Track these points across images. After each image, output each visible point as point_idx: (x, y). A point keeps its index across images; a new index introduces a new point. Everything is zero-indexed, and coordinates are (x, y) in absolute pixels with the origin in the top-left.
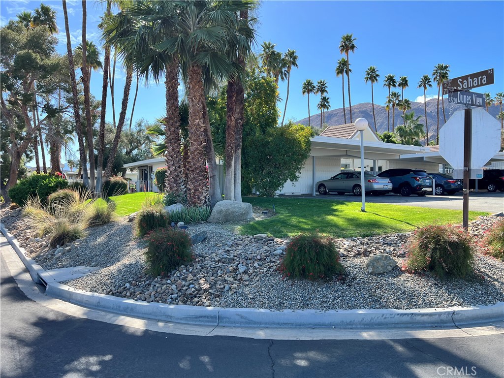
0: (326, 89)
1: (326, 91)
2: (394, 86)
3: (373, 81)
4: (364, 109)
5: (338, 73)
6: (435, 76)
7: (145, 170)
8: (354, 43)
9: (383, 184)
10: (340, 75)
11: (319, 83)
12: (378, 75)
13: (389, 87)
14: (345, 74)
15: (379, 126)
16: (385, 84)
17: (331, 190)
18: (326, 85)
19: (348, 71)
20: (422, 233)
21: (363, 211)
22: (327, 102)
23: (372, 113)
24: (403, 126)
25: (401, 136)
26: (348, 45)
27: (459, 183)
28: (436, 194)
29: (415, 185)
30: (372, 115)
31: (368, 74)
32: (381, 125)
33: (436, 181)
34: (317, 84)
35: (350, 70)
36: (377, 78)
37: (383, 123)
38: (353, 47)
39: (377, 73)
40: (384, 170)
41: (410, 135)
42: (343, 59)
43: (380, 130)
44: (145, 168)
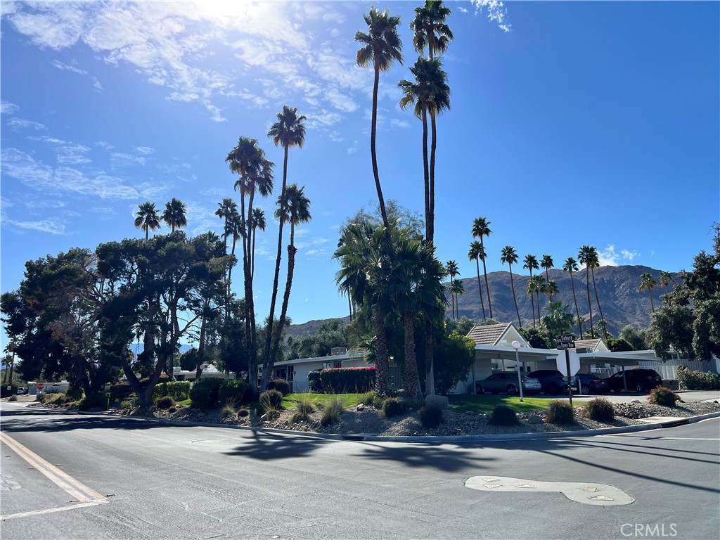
0: (457, 270)
1: (458, 272)
2: (537, 267)
3: (510, 262)
4: (498, 280)
5: (471, 258)
6: (581, 259)
7: (284, 370)
8: (489, 226)
9: (532, 384)
10: (475, 260)
11: (448, 263)
12: (516, 256)
13: (531, 269)
14: (479, 258)
15: (520, 303)
16: (525, 266)
17: (487, 390)
18: (457, 266)
19: (483, 256)
20: (551, 405)
21: (522, 401)
22: (460, 286)
23: (510, 285)
24: (550, 315)
25: (548, 327)
26: (481, 228)
27: (603, 383)
28: (583, 394)
29: (561, 385)
30: (509, 287)
31: (505, 254)
32: (523, 302)
33: (581, 382)
34: (446, 264)
35: (485, 255)
36: (516, 259)
37: (526, 298)
38: (487, 231)
39: (515, 253)
40: (533, 370)
41: (559, 327)
42: (476, 242)
43: (523, 308)
44: (283, 368)
